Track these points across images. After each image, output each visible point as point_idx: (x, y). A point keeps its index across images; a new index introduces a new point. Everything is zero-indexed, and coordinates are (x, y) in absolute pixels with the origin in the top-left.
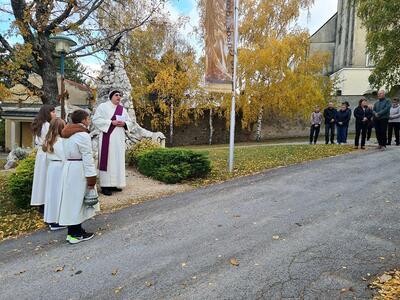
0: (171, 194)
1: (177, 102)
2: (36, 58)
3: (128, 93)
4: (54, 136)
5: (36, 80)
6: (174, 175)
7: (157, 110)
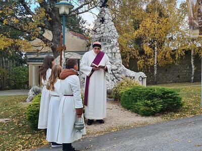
0: (144, 125)
1: (161, 44)
2: (48, 19)
3: (115, 41)
4: (55, 78)
5: (48, 35)
6: (148, 108)
7: (142, 52)
